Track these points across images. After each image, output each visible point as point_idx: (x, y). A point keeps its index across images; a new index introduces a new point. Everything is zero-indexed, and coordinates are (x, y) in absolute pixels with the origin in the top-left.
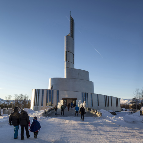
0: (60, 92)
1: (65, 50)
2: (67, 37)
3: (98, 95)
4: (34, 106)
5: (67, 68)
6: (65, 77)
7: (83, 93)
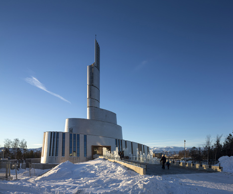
0: (88, 137)
1: (88, 84)
2: (91, 68)
3: (132, 142)
4: (50, 155)
5: (90, 107)
6: (88, 118)
7: (116, 140)
